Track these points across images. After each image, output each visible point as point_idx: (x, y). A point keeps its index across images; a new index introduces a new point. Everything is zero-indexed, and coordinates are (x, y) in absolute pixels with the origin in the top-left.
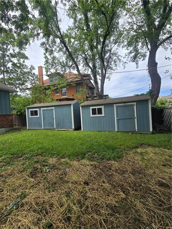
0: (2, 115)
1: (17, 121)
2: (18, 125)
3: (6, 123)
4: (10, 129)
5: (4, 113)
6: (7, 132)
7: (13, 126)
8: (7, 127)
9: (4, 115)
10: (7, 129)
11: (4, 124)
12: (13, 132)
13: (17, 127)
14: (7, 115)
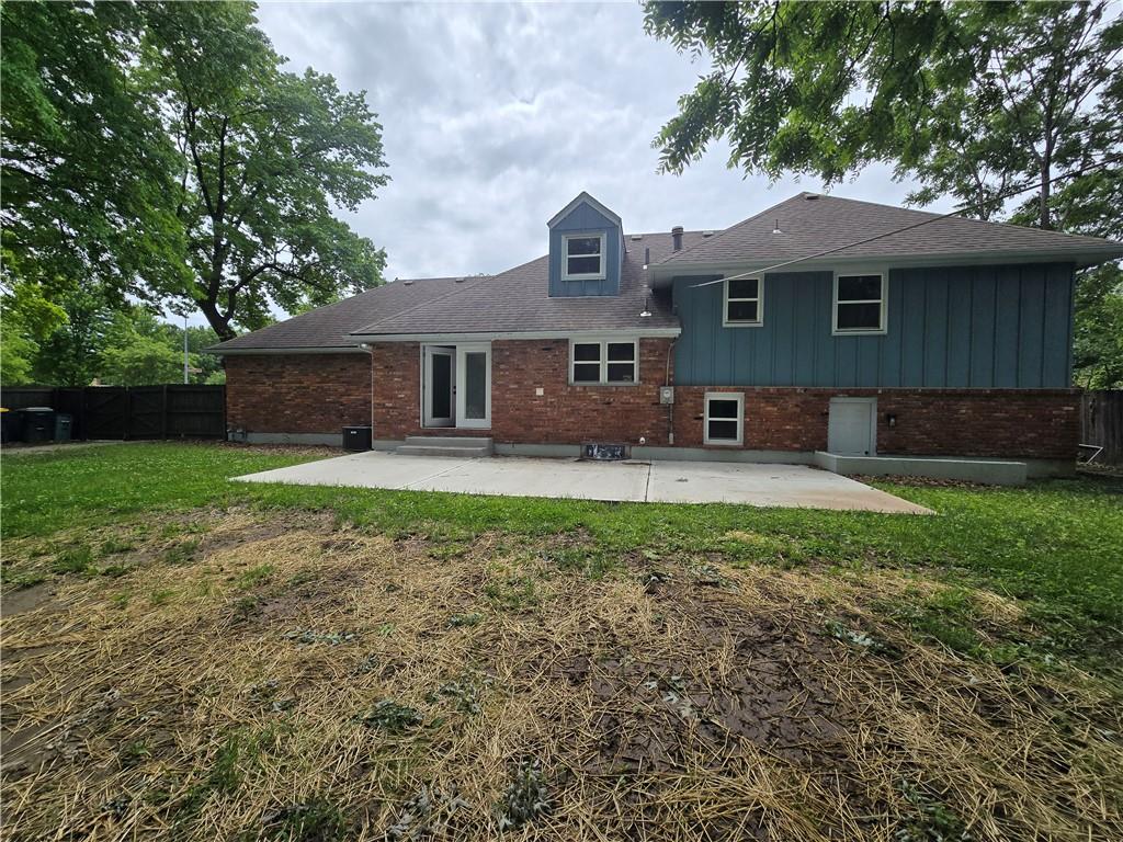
0: (1017, 391)
1: (1100, 429)
2: (1103, 457)
3: (1033, 435)
4: (1054, 468)
5: (1031, 383)
6: (1032, 483)
7: (1075, 460)
8: (1037, 458)
9: (1029, 395)
10: (1040, 468)
11: (1022, 439)
12: (1070, 489)
13: (1091, 464)
14: (1045, 394)
